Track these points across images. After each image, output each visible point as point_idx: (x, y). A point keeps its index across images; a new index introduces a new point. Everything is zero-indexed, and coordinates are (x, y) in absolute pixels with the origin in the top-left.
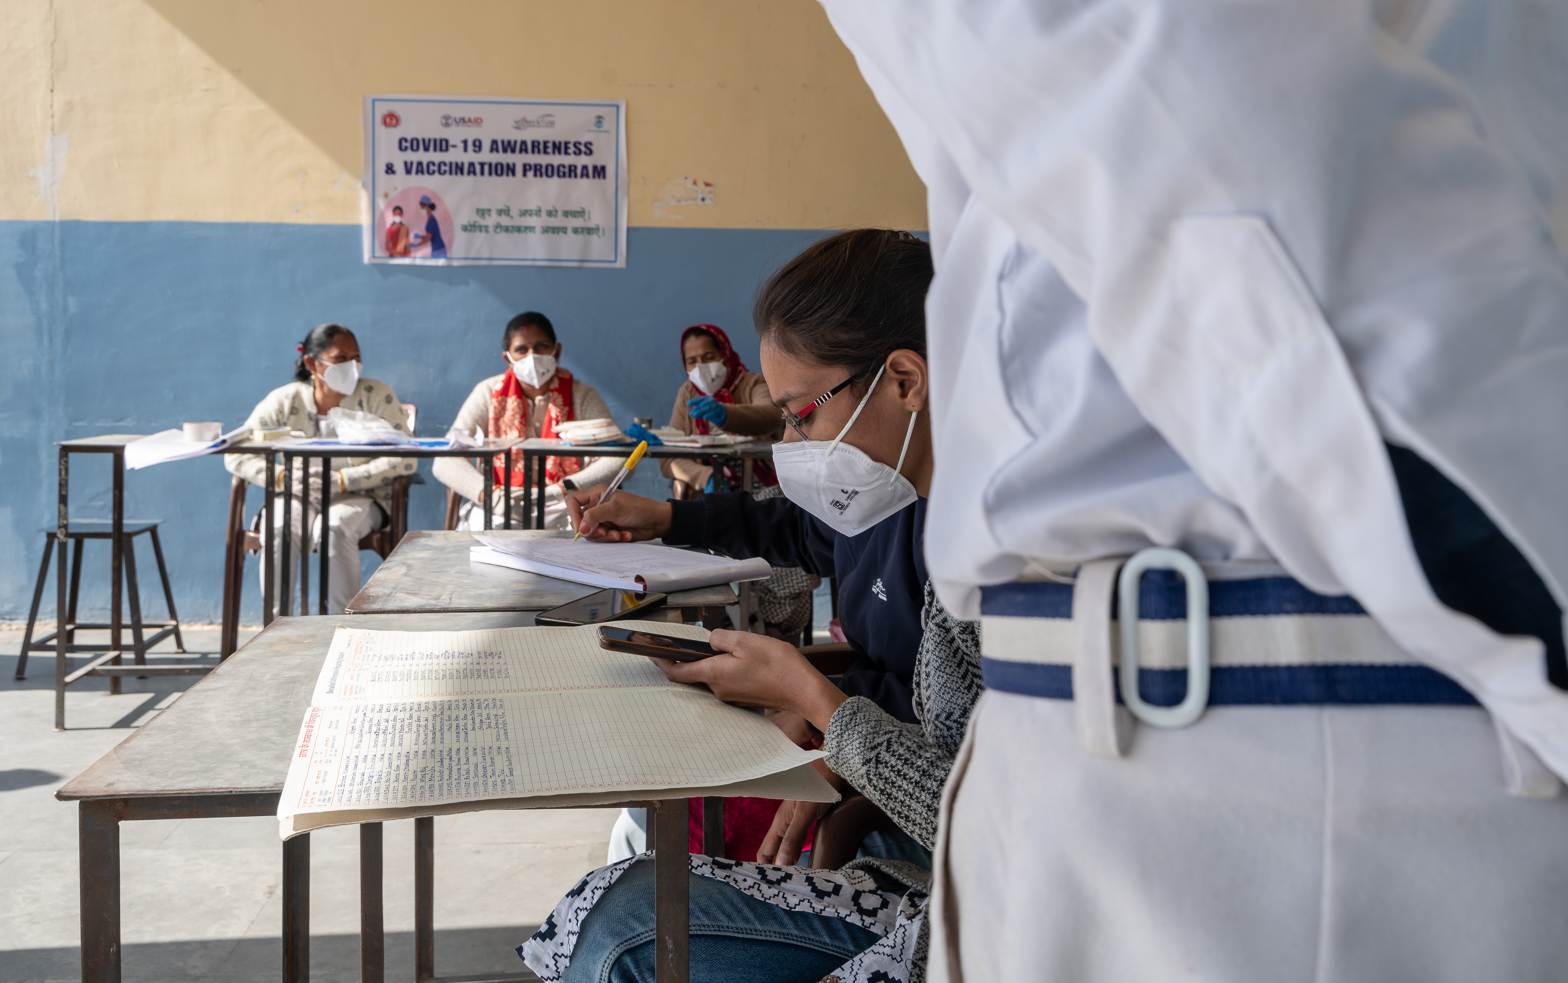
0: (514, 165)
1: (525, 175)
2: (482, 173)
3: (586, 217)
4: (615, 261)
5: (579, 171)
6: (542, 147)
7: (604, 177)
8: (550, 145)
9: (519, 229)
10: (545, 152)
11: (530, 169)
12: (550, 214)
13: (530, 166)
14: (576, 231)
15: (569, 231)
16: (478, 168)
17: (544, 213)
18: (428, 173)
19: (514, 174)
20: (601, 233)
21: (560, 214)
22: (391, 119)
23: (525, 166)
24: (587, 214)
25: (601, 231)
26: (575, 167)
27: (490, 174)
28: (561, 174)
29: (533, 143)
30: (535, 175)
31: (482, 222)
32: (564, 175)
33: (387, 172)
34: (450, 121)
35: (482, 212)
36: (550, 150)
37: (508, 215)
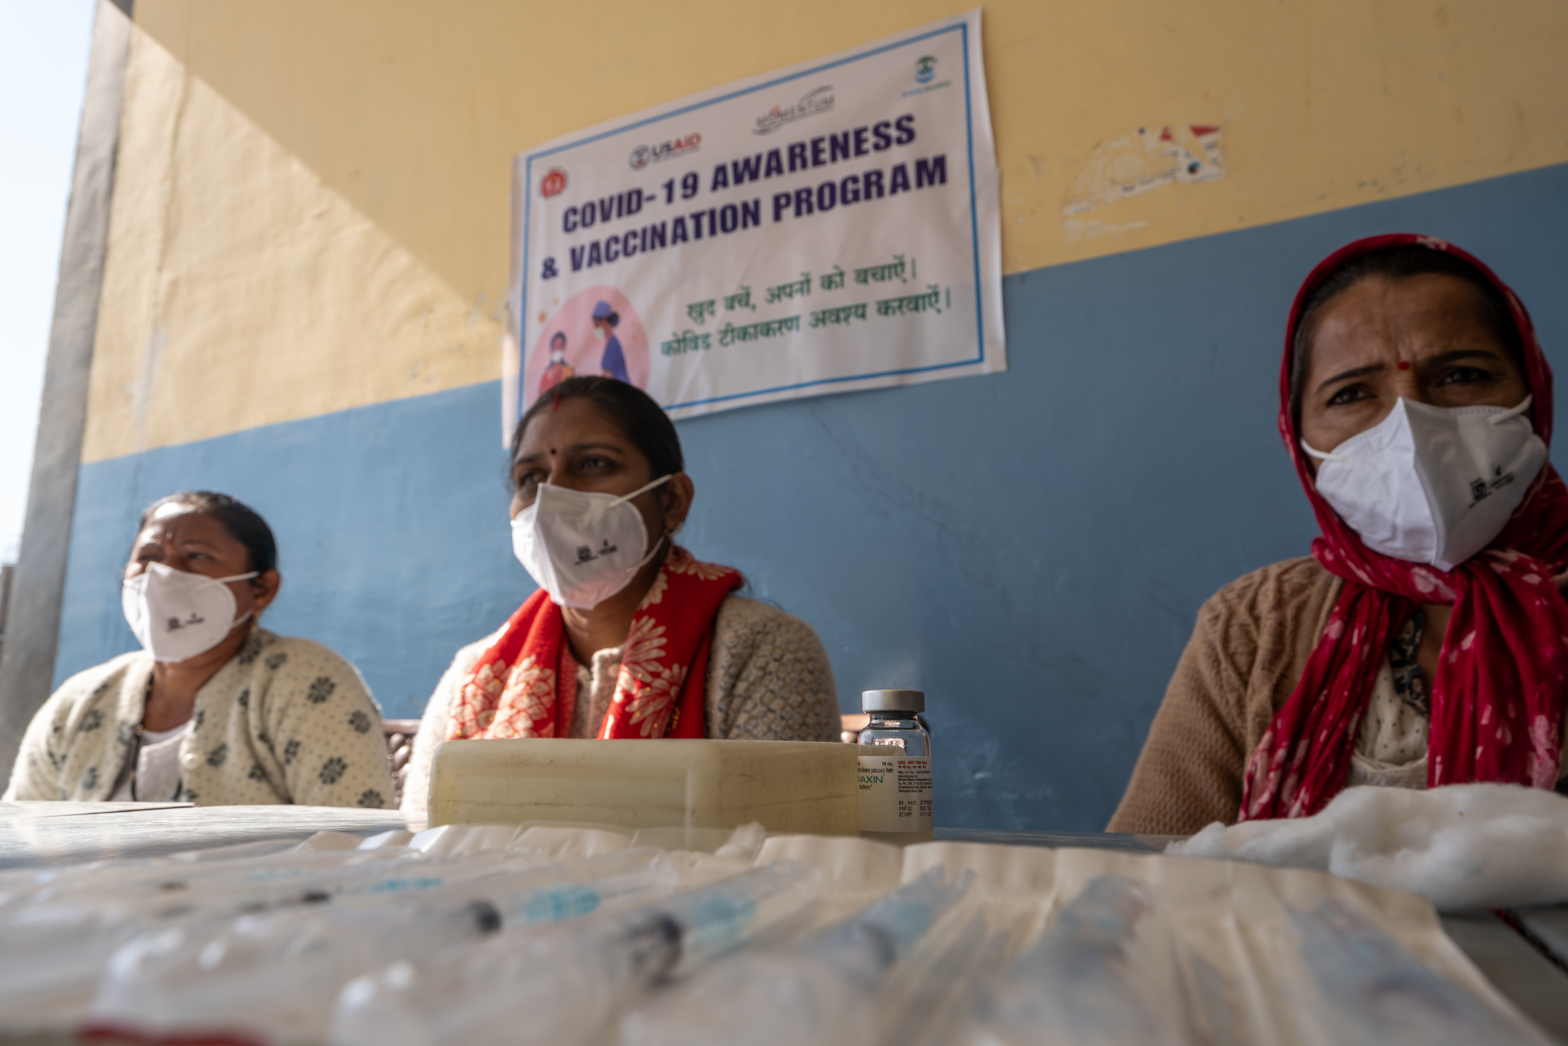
0: (757, 203)
1: (777, 217)
2: (698, 234)
3: (908, 273)
4: (981, 359)
5: (887, 182)
6: (809, 154)
7: (943, 180)
8: (826, 145)
9: (767, 329)
10: (817, 162)
11: (788, 203)
12: (828, 282)
13: (787, 196)
14: (885, 308)
15: (871, 310)
16: (690, 225)
17: (816, 284)
18: (608, 259)
19: (756, 222)
20: (942, 304)
21: (849, 278)
22: (554, 182)
23: (777, 199)
24: (908, 268)
25: (942, 297)
26: (879, 174)
27: (713, 232)
28: (850, 196)
29: (792, 149)
30: (798, 213)
31: (699, 330)
32: (856, 198)
33: (545, 276)
34: (646, 157)
35: (698, 310)
36: (826, 156)
37: (747, 304)
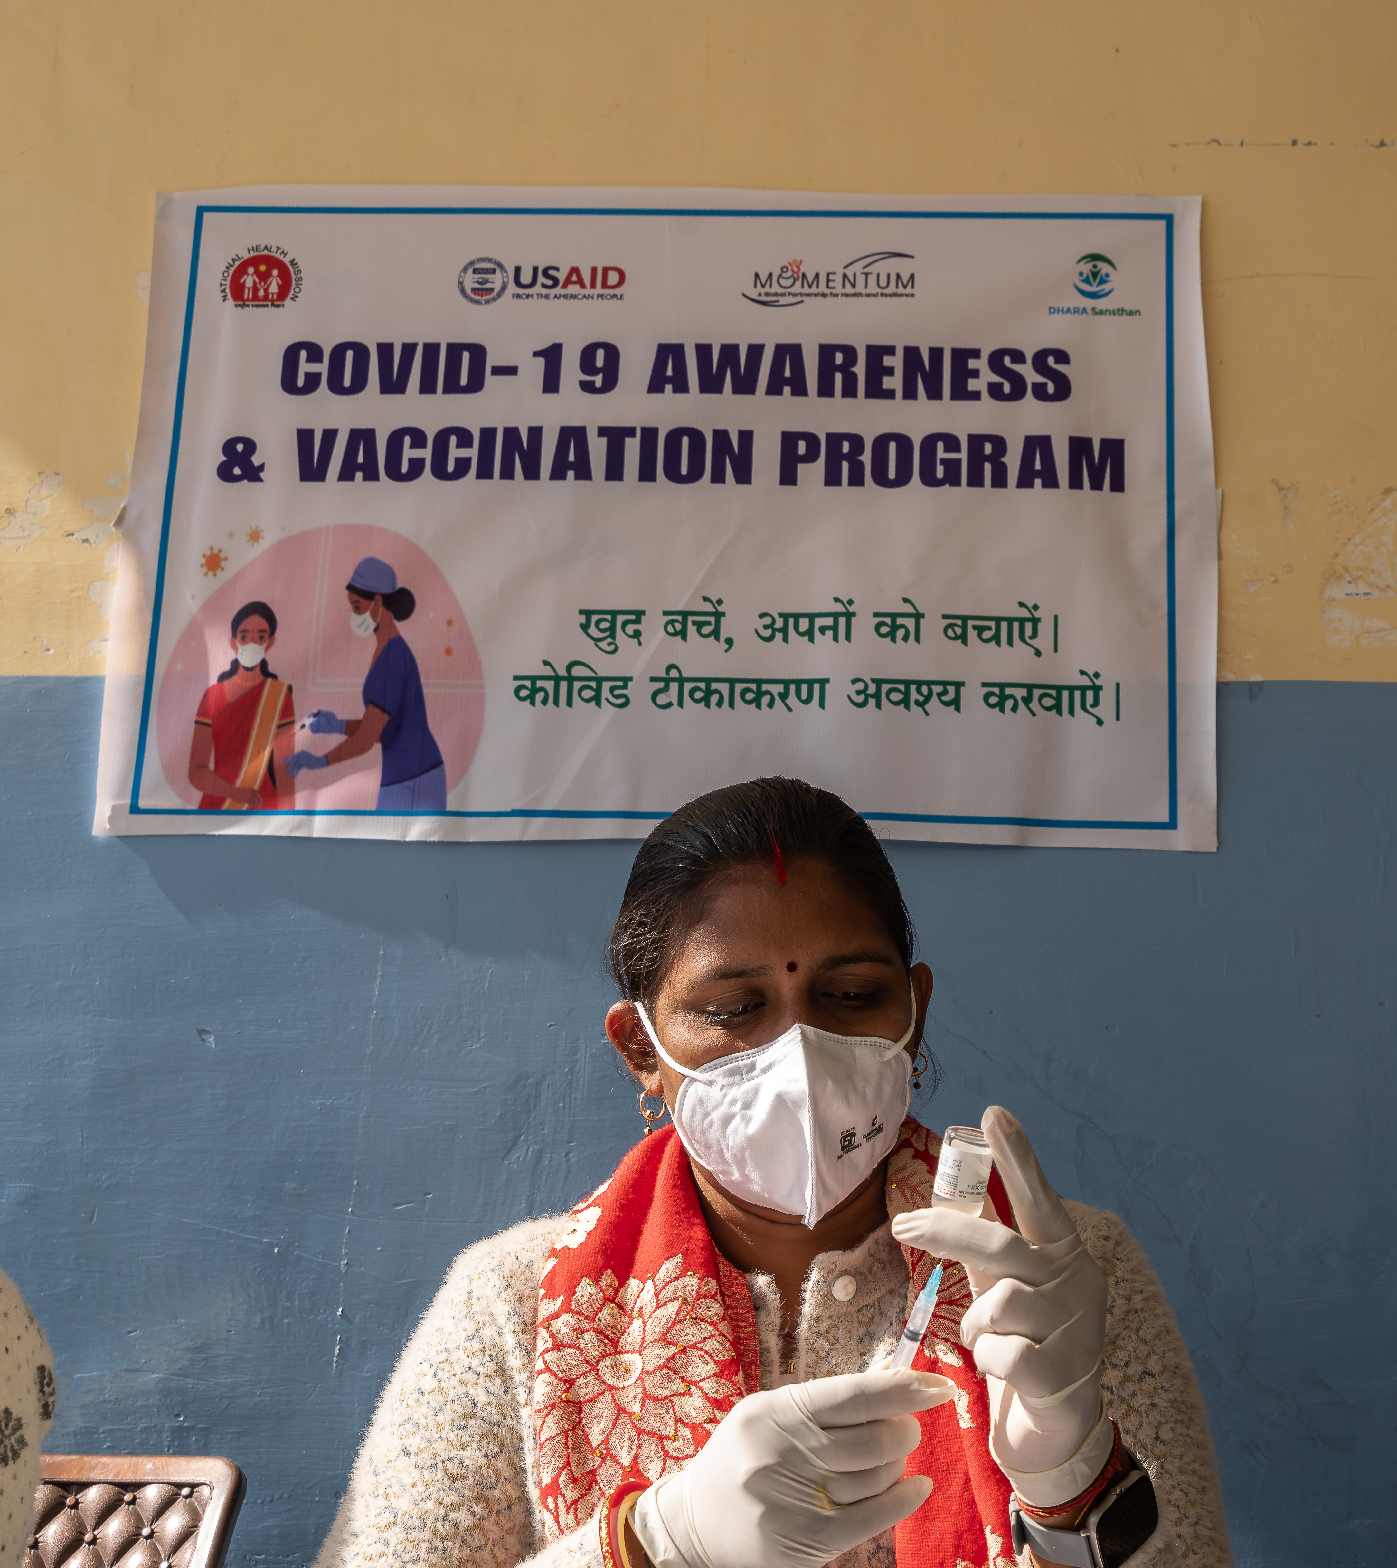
0: (746, 437)
1: (788, 477)
2: (614, 472)
3: (1044, 640)
4: (1172, 824)
5: (1013, 460)
6: (860, 369)
7: (1118, 484)
8: (896, 362)
9: (756, 691)
10: (875, 391)
11: (811, 456)
12: (890, 626)
13: (811, 440)
14: (999, 696)
15: (972, 695)
16: (597, 448)
17: (864, 625)
18: (394, 474)
19: (744, 476)
20: (1105, 709)
21: (932, 626)
22: (264, 277)
23: (789, 440)
24: (1045, 628)
25: (1107, 697)
26: (1000, 444)
27: (647, 474)
28: (940, 472)
29: (826, 351)
30: (832, 479)
31: (604, 665)
32: (952, 478)
33: (225, 473)
34: (496, 282)
35: (606, 625)
36: (894, 382)
37: (716, 634)
